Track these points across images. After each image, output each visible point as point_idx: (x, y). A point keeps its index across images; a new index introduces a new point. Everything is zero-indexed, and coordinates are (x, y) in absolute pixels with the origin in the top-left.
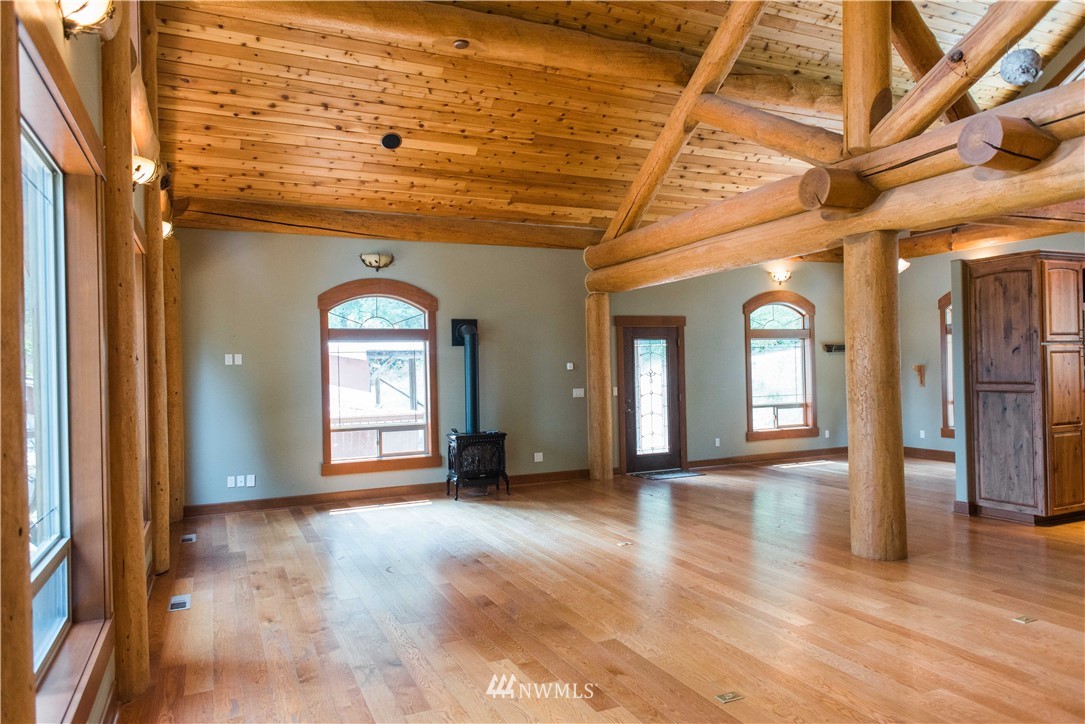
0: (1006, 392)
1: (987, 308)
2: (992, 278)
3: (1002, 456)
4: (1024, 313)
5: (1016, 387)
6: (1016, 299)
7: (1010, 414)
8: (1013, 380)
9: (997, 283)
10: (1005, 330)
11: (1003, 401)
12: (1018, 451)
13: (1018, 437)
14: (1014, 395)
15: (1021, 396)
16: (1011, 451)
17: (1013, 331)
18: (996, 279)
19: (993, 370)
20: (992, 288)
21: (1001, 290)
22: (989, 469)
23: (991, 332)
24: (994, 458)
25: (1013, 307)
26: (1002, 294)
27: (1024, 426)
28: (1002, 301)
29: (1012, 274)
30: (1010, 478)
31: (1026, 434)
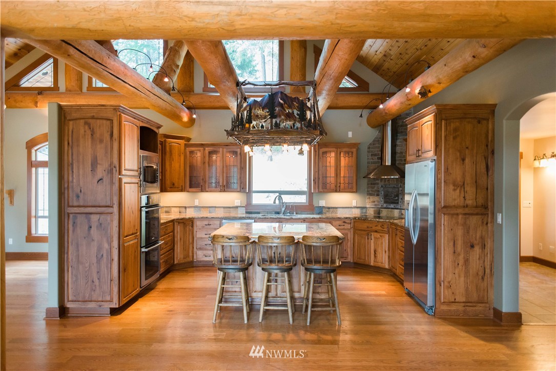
0: (91, 213)
1: (78, 146)
2: (82, 121)
3: (87, 265)
4: (106, 153)
5: (99, 210)
6: (101, 141)
7: (94, 231)
8: (97, 204)
9: (87, 127)
10: (92, 165)
11: (89, 221)
12: (99, 259)
13: (100, 248)
14: (98, 216)
15: (102, 217)
16: (94, 260)
17: (98, 166)
18: (86, 123)
19: (81, 196)
20: (82, 131)
21: (89, 132)
22: (76, 276)
23: (81, 166)
24: (81, 267)
25: (99, 146)
26: (90, 135)
27: (105, 240)
28: (90, 140)
29: (98, 121)
30: (93, 282)
31: (106, 246)
